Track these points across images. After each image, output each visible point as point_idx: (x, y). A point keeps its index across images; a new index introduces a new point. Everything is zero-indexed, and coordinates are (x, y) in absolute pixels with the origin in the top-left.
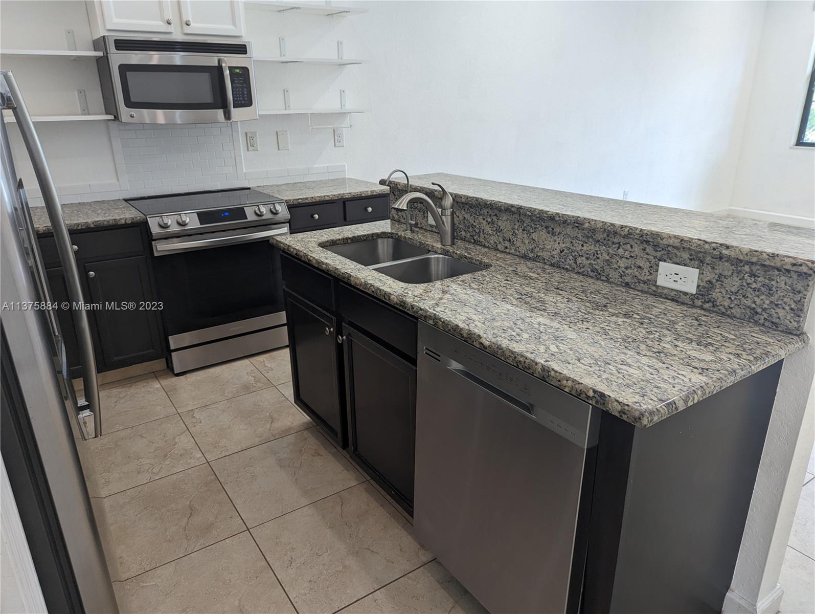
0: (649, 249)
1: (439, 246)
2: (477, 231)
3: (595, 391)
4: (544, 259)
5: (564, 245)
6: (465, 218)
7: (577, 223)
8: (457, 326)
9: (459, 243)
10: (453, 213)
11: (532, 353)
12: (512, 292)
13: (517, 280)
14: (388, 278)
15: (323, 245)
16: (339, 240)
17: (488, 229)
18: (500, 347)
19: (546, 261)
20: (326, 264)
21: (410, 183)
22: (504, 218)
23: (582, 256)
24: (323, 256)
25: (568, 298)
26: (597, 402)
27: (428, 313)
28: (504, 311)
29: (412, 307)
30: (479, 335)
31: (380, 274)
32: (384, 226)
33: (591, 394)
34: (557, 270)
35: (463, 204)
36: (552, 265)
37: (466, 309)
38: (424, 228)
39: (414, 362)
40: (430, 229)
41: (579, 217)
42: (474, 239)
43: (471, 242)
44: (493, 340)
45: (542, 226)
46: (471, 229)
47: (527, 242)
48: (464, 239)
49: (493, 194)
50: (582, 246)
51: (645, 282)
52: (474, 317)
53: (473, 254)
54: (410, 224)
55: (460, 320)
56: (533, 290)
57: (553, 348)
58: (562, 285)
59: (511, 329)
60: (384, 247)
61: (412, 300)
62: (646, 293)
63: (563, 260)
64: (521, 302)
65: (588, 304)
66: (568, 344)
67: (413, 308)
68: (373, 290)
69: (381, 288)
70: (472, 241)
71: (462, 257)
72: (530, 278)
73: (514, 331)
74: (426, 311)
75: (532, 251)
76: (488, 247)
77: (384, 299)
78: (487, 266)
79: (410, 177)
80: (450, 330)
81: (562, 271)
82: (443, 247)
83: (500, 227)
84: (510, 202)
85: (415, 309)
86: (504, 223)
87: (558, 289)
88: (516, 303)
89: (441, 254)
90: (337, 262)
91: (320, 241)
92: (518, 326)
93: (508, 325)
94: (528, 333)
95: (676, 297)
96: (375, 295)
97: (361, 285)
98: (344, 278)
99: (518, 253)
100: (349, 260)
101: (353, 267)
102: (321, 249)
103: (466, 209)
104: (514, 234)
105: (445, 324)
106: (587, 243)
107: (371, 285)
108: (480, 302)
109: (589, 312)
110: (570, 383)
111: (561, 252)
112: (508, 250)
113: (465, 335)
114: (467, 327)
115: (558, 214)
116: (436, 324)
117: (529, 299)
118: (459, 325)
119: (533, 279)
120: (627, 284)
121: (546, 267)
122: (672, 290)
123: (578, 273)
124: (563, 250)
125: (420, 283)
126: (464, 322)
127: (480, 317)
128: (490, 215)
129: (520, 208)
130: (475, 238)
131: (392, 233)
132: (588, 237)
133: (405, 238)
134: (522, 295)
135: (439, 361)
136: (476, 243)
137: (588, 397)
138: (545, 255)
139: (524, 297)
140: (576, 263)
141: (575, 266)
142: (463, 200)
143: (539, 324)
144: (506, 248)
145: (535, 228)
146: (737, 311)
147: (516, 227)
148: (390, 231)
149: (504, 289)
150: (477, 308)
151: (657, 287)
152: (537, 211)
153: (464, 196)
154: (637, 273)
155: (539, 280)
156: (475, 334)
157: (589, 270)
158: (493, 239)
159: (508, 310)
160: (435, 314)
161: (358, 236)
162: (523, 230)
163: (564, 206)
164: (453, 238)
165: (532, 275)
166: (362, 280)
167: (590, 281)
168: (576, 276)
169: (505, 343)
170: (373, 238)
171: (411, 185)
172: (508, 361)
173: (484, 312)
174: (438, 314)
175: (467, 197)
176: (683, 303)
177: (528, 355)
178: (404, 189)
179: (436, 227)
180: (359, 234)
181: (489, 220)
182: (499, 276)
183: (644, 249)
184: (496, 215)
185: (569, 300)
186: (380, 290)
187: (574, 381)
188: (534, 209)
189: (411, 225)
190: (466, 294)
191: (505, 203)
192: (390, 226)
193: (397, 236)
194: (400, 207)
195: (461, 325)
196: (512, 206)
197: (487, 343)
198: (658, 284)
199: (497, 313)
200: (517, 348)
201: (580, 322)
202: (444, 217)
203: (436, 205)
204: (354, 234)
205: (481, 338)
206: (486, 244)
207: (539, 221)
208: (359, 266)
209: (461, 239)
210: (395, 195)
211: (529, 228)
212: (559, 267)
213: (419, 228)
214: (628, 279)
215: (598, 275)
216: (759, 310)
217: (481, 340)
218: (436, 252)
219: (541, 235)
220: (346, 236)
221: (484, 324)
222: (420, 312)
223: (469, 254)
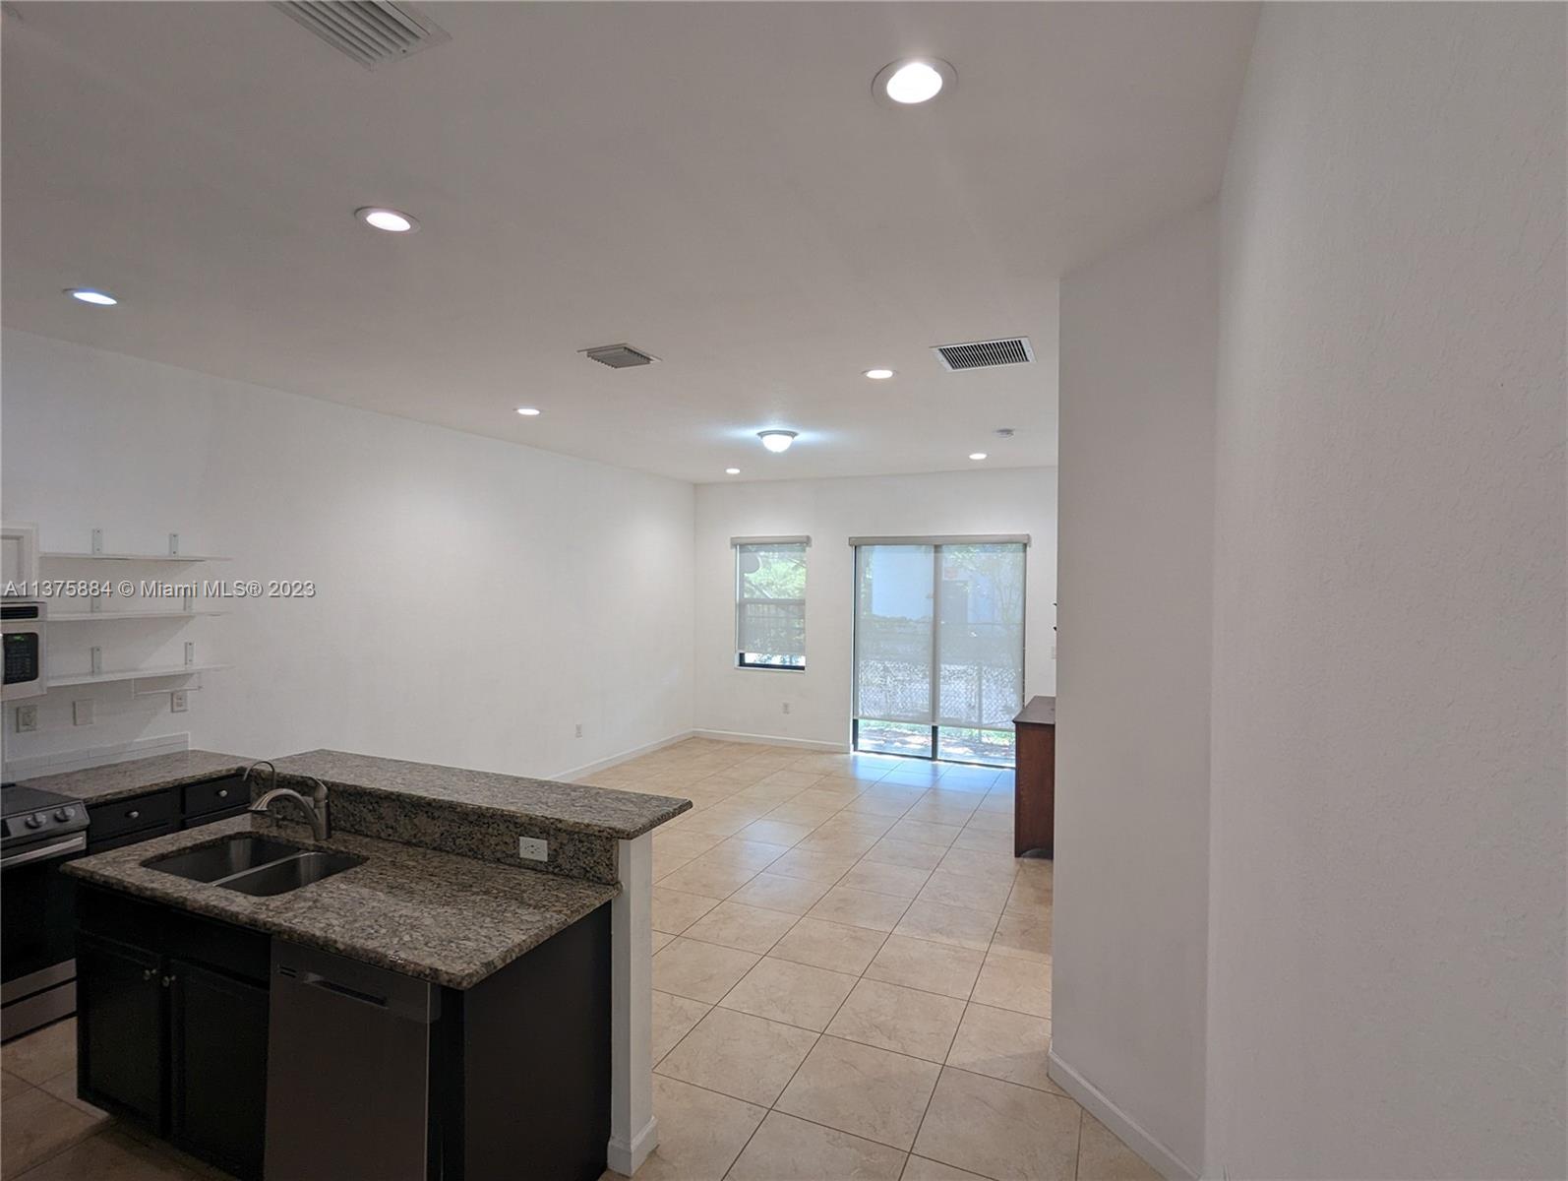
0: (511, 827)
1: (311, 842)
2: (358, 820)
3: (431, 969)
4: (425, 844)
5: (443, 829)
7: (452, 808)
9: (338, 834)
10: (328, 805)
12: (383, 887)
13: (392, 872)
14: (238, 893)
15: (146, 864)
16: (172, 852)
17: (370, 817)
19: (427, 845)
20: (152, 889)
22: (386, 805)
23: (460, 838)
24: (147, 878)
27: (283, 928)
29: (265, 924)
30: (336, 941)
31: (228, 891)
34: (438, 853)
35: (341, 793)
36: (434, 849)
37: (328, 915)
38: (296, 821)
39: (266, 985)
40: (303, 822)
42: (354, 829)
43: (351, 833)
44: (350, 942)
45: (422, 811)
46: (351, 818)
47: (409, 828)
48: (343, 830)
49: (374, 783)
50: (459, 828)
51: (512, 856)
52: (335, 922)
53: (351, 847)
55: (319, 928)
56: (405, 881)
58: (437, 870)
59: (370, 927)
60: (238, 851)
61: (265, 917)
62: (513, 866)
63: (443, 844)
64: (389, 896)
65: (456, 887)
68: (216, 912)
70: (352, 831)
71: (338, 852)
72: (407, 867)
73: (373, 929)
74: (281, 925)
75: (415, 836)
76: (371, 837)
77: (228, 921)
78: (360, 861)
80: (305, 942)
81: (441, 854)
82: (316, 843)
83: (381, 814)
85: (268, 926)
86: (385, 810)
87: (431, 875)
89: (314, 851)
90: (168, 885)
91: (143, 858)
93: (370, 924)
95: (534, 867)
96: (218, 918)
99: (401, 840)
100: (185, 879)
101: (190, 887)
102: (144, 869)
103: (344, 798)
104: (396, 820)
105: (302, 936)
106: (462, 825)
107: (215, 907)
108: (345, 903)
109: (452, 895)
111: (442, 834)
112: (391, 838)
113: (321, 943)
114: (324, 935)
115: (435, 799)
116: (291, 936)
117: (400, 891)
118: (317, 934)
119: (410, 868)
120: (498, 859)
121: (429, 851)
122: (532, 860)
123: (458, 854)
125: (278, 894)
126: (322, 929)
127: (341, 920)
128: (371, 803)
129: (399, 795)
130: (356, 828)
131: (250, 832)
132: (463, 820)
133: (268, 836)
134: (392, 888)
135: (294, 977)
136: (357, 832)
138: (427, 839)
139: (394, 890)
141: (454, 847)
142: (340, 789)
143: (401, 916)
144: (389, 835)
145: (415, 813)
146: (575, 872)
147: (398, 814)
148: (249, 829)
149: (375, 885)
151: (521, 859)
152: (417, 798)
153: (342, 784)
154: (504, 849)
155: (415, 868)
156: (330, 940)
157: (466, 850)
158: (375, 828)
159: (373, 907)
160: (290, 928)
161: (201, 843)
162: (405, 817)
164: (330, 828)
165: (410, 863)
166: (202, 902)
167: (467, 860)
168: (454, 858)
170: (221, 845)
171: (279, 774)
173: (346, 914)
174: (293, 926)
176: (541, 871)
178: (271, 782)
180: (203, 840)
181: (371, 808)
182: (374, 871)
183: (507, 827)
184: (377, 802)
185: (439, 885)
188: (413, 795)
189: (278, 820)
191: (387, 791)
192: (249, 822)
193: (257, 835)
194: (259, 809)
195: (319, 933)
197: (342, 947)
198: (521, 856)
201: (441, 907)
202: (316, 811)
204: (196, 840)
205: (337, 943)
206: (367, 833)
207: (418, 806)
208: (200, 885)
209: (341, 829)
210: (258, 784)
211: (409, 813)
212: (441, 850)
214: (499, 855)
215: (474, 854)
216: (588, 869)
217: (336, 946)
218: (307, 850)
219: (421, 820)
220: (183, 845)
221: (343, 927)
222: (274, 928)
223: (346, 848)
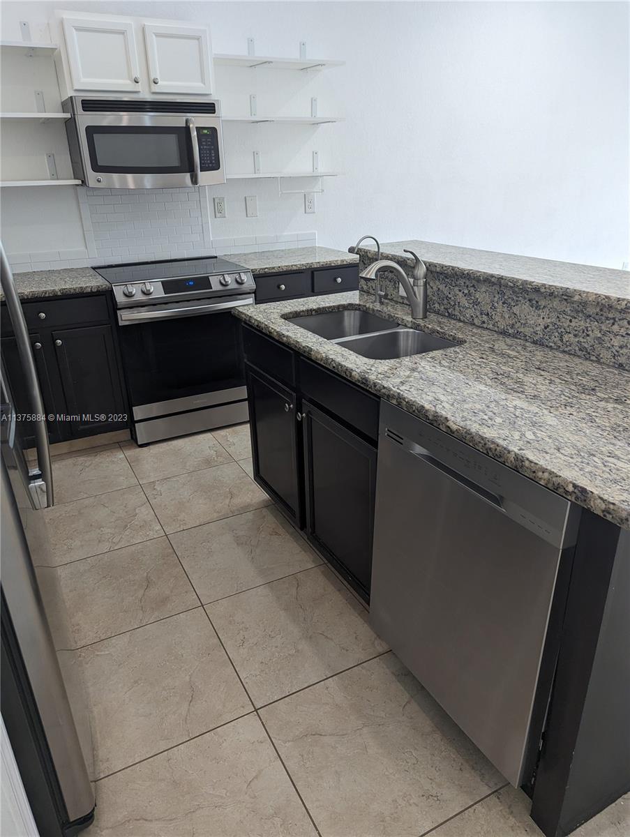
1: (409, 319)
2: (452, 303)
3: (575, 486)
4: (525, 336)
5: (549, 321)
6: (439, 289)
7: (566, 296)
8: (423, 407)
9: (432, 316)
10: (425, 284)
11: (504, 440)
12: (486, 371)
13: (494, 358)
14: (352, 352)
15: (286, 317)
16: (303, 311)
17: (464, 302)
18: (468, 432)
19: (528, 338)
20: (287, 337)
21: (381, 251)
22: (483, 290)
23: (569, 333)
24: (285, 328)
25: (551, 380)
26: (577, 498)
27: (392, 392)
28: (476, 393)
29: (375, 384)
30: (446, 418)
31: (343, 349)
32: (352, 297)
33: (570, 488)
34: (540, 348)
35: (437, 273)
36: (534, 342)
37: (434, 389)
38: (395, 299)
39: (375, 443)
40: (401, 301)
41: (568, 288)
42: (448, 312)
43: (445, 316)
44: (462, 424)
45: (525, 298)
46: (445, 301)
47: (507, 316)
48: (437, 313)
49: (472, 263)
50: (571, 321)
52: (442, 398)
53: (446, 328)
54: (380, 295)
55: (426, 401)
56: (510, 370)
57: (530, 436)
58: (544, 365)
59: (483, 412)
60: (350, 320)
61: (375, 377)
63: (547, 337)
64: (496, 382)
65: (573, 387)
66: (547, 431)
67: (375, 386)
68: (334, 365)
69: (343, 363)
70: (447, 314)
71: (433, 331)
72: (509, 356)
73: (486, 415)
74: (389, 390)
75: (512, 326)
76: (464, 322)
77: (345, 376)
78: (461, 342)
79: (381, 244)
80: (414, 411)
81: (546, 349)
82: (414, 320)
83: (477, 299)
84: (490, 272)
85: (377, 387)
86: (482, 295)
87: (539, 369)
88: (490, 384)
89: (412, 328)
90: (299, 335)
91: (283, 313)
92: (491, 409)
93: (481, 408)
94: (502, 417)
96: (336, 371)
97: (322, 360)
98: (305, 352)
99: (496, 329)
100: (311, 333)
101: (314, 340)
102: (283, 320)
103: (441, 279)
104: (493, 307)
105: (410, 404)
106: (576, 318)
107: (333, 360)
108: (450, 381)
109: (573, 396)
110: (546, 475)
111: (546, 328)
112: (485, 326)
113: (431, 417)
114: (433, 409)
115: (544, 285)
116: (399, 404)
117: (506, 379)
118: (425, 406)
119: (512, 358)
120: (621, 366)
121: (527, 344)
123: (564, 352)
124: (548, 326)
125: (385, 359)
126: (431, 402)
127: (449, 398)
128: (467, 286)
129: (501, 278)
130: (450, 311)
131: (360, 305)
132: (577, 312)
133: (373, 310)
134: (498, 375)
135: (401, 444)
136: (450, 316)
137: (567, 492)
138: (527, 331)
139: (500, 376)
140: (562, 340)
141: (560, 343)
142: (438, 270)
143: (515, 407)
144: (484, 322)
145: (517, 301)
147: (496, 299)
148: (357, 302)
149: (478, 368)
150: (446, 387)
152: (520, 282)
153: (439, 264)
155: (518, 358)
156: (441, 416)
157: (577, 348)
158: (469, 313)
159: (481, 391)
160: (399, 394)
161: (323, 308)
162: (504, 303)
163: (552, 276)
164: (426, 310)
165: (511, 353)
166: (324, 355)
167: (577, 360)
168: (561, 355)
169: (474, 428)
170: (339, 310)
171: (382, 253)
172: (477, 448)
173: (454, 392)
174: (402, 393)
175: (442, 266)
177: (501, 442)
178: (375, 257)
179: (407, 298)
180: (324, 306)
181: (466, 291)
182: (473, 354)
184: (473, 286)
185: (551, 382)
186: (342, 366)
187: (551, 473)
188: (517, 279)
189: (381, 297)
190: (436, 372)
191: (484, 273)
192: (358, 297)
193: (365, 308)
194: (368, 277)
195: (427, 406)
196: (492, 276)
197: (454, 427)
199: (468, 394)
200: (488, 433)
201: (563, 407)
202: (415, 288)
203: (408, 275)
205: (448, 421)
206: (461, 317)
207: (521, 293)
208: (321, 339)
209: (435, 312)
210: (365, 264)
211: (510, 300)
212: (542, 345)
213: (389, 299)
214: (622, 360)
215: (587, 354)
217: (448, 424)
218: (406, 326)
219: (523, 309)
221: (452, 405)
222: (383, 391)
223: (442, 328)
